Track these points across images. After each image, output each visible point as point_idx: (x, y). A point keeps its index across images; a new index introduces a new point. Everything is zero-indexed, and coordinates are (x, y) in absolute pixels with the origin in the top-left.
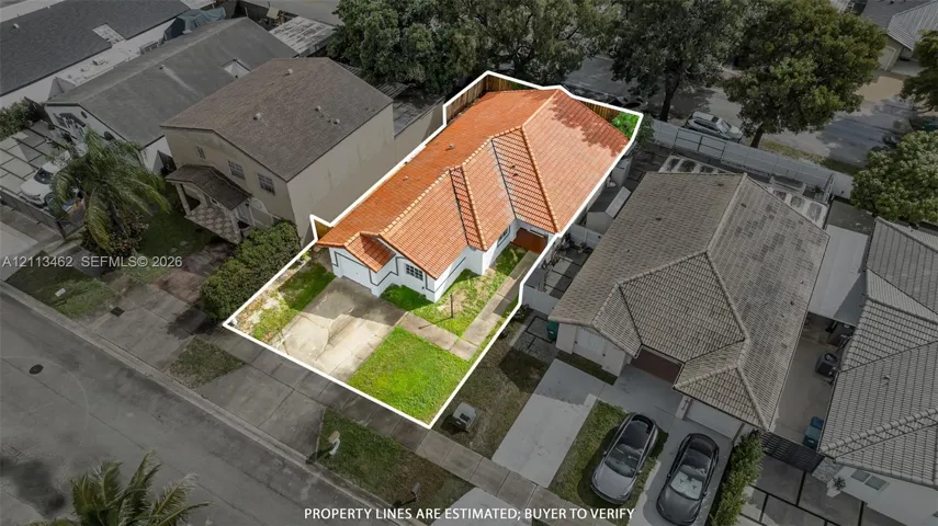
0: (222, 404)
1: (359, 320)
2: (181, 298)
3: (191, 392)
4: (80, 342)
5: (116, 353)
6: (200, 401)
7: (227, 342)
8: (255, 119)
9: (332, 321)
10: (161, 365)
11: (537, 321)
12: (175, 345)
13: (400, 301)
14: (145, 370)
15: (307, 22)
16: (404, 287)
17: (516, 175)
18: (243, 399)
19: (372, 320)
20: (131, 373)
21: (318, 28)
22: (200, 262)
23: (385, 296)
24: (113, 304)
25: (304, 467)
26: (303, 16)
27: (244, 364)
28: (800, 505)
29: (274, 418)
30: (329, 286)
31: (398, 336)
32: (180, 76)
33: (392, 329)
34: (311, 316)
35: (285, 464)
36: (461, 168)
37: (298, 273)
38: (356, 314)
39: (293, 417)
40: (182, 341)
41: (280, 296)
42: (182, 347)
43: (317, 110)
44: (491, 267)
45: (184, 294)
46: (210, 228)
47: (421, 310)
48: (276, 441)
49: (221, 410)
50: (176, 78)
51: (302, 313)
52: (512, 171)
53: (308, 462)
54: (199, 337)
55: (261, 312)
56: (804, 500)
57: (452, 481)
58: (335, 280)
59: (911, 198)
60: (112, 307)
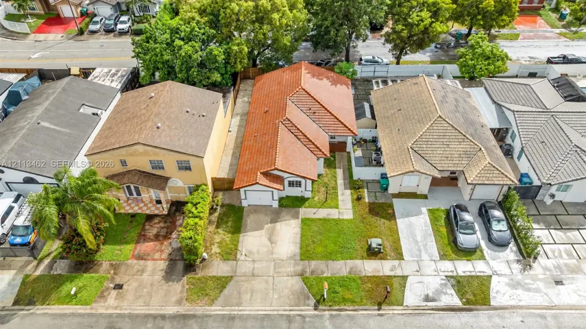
0: (239, 304)
1: (278, 225)
2: (157, 260)
3: (212, 308)
4: (110, 316)
5: (141, 310)
6: (222, 310)
7: (210, 270)
8: (158, 128)
9: (264, 231)
10: (179, 302)
11: (369, 185)
12: (178, 288)
13: (291, 204)
14: (171, 310)
15: (106, 70)
16: (287, 196)
17: (314, 113)
18: (249, 296)
19: (285, 221)
20: (163, 317)
21: (118, 71)
22: (151, 234)
23: (281, 205)
24: (111, 283)
25: (316, 312)
26: (100, 66)
27: (232, 277)
28: (541, 213)
29: (276, 296)
30: (245, 213)
31: (306, 222)
32: (55, 125)
33: (300, 220)
34: (249, 234)
35: (303, 317)
36: (287, 118)
37: (220, 214)
38: (274, 221)
39: (286, 291)
40: (181, 283)
41: (220, 231)
42: (183, 286)
43: (187, 112)
44: (324, 167)
45: (157, 256)
46: (139, 211)
47: (307, 204)
48: (287, 308)
49: (240, 308)
50: (53, 127)
51: (241, 235)
52: (311, 111)
53: (315, 309)
54: (189, 276)
55: (216, 245)
56: (542, 211)
57: (394, 279)
58: (245, 209)
59: (489, 64)
60: (112, 286)
